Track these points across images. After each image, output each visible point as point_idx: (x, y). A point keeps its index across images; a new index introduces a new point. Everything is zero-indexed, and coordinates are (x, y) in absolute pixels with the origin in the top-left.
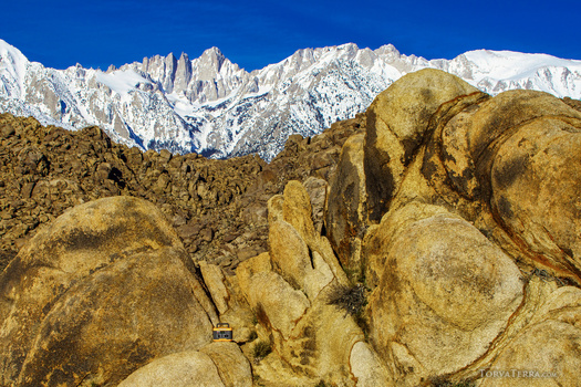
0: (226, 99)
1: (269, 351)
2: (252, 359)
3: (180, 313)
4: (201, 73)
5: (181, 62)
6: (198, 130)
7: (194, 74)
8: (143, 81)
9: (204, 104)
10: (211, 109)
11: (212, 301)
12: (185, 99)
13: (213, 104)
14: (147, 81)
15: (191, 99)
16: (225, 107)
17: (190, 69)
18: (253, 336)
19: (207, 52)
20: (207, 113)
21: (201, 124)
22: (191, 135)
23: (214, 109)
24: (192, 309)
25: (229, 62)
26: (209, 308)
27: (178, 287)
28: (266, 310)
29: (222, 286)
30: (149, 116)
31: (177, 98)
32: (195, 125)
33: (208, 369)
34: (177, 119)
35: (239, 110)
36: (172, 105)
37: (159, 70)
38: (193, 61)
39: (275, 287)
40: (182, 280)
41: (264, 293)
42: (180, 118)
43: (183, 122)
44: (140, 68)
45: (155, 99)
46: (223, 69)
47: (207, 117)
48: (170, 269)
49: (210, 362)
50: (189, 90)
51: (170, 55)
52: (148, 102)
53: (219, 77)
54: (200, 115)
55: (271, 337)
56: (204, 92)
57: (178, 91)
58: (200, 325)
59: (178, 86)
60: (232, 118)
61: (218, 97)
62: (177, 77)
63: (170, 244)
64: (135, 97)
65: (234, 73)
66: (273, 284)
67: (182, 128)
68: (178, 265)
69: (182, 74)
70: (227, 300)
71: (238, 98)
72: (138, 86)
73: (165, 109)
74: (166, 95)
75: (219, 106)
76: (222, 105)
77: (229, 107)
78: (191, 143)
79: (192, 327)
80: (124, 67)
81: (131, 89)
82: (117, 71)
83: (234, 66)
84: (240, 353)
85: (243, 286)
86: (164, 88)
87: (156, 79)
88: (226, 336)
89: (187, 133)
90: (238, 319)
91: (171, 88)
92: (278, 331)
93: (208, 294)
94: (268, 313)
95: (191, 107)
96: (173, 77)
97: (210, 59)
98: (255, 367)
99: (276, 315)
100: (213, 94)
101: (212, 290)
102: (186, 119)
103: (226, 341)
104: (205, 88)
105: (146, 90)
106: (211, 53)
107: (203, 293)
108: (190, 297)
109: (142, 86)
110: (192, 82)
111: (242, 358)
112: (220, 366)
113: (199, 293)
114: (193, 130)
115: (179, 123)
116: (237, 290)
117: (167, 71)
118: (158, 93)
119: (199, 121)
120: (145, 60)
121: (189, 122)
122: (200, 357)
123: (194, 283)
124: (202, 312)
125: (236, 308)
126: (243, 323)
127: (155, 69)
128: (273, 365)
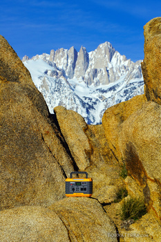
0: (116, 83)
1: (144, 211)
2: (119, 222)
3: (24, 165)
4: (96, 63)
5: (80, 54)
6: (93, 108)
7: (90, 63)
8: (50, 69)
9: (99, 87)
10: (104, 91)
11: (69, 153)
12: (83, 83)
13: (106, 87)
14: (53, 69)
15: (88, 83)
16: (115, 90)
17: (87, 59)
18: (121, 194)
19: (101, 46)
20: (101, 94)
21: (95, 103)
22: (88, 112)
23: (106, 91)
24: (41, 160)
25: (118, 54)
26: (65, 160)
27: (23, 132)
28: (138, 152)
29: (83, 136)
30: (55, 96)
31: (77, 82)
32: (90, 104)
33: (54, 231)
34: (77, 99)
35: (126, 92)
36: (73, 88)
37: (63, 60)
38: (90, 53)
39: (151, 118)
40: (29, 123)
41: (136, 129)
42: (79, 98)
43: (82, 101)
44: (48, 59)
45: (60, 83)
46: (114, 59)
47: (101, 97)
48: (14, 108)
49: (57, 222)
50: (86, 76)
51: (72, 49)
52: (54, 85)
53: (110, 66)
54: (95, 96)
55: (146, 191)
56: (98, 78)
57: (78, 77)
58: (51, 180)
59: (78, 73)
60: (120, 98)
61: (109, 82)
62: (77, 66)
63: (16, 80)
64: (44, 81)
65: (122, 63)
66: (149, 115)
67: (80, 106)
68: (25, 104)
69: (81, 64)
70: (89, 154)
71: (125, 83)
72: (46, 72)
73: (67, 91)
74: (68, 80)
75: (110, 89)
76: (113, 88)
77: (118, 89)
78: (88, 118)
79: (40, 183)
80: (35, 58)
81: (41, 75)
82: (30, 61)
83: (122, 57)
84: (102, 213)
85: (110, 137)
86: (67, 75)
87: (60, 67)
88: (83, 190)
89: (85, 110)
90: (102, 176)
91: (72, 74)
92: (156, 181)
93: (65, 145)
94: (142, 155)
95: (88, 90)
96: (74, 65)
97: (103, 52)
98: (123, 232)
99: (152, 158)
100: (105, 79)
101: (71, 140)
102: (83, 99)
103: (83, 197)
104: (99, 75)
105: (53, 76)
106: (104, 46)
107: (57, 141)
108: (39, 144)
109: (49, 72)
110: (89, 70)
111: (103, 219)
112: (72, 227)
113: (51, 141)
114: (89, 108)
115: (78, 101)
116: (103, 142)
117: (69, 61)
118: (62, 78)
119: (94, 100)
120: (52, 52)
121: (86, 101)
122: (43, 214)
123: (45, 127)
124: (55, 165)
125: (101, 165)
126: (108, 180)
127: (60, 59)
128: (150, 230)
